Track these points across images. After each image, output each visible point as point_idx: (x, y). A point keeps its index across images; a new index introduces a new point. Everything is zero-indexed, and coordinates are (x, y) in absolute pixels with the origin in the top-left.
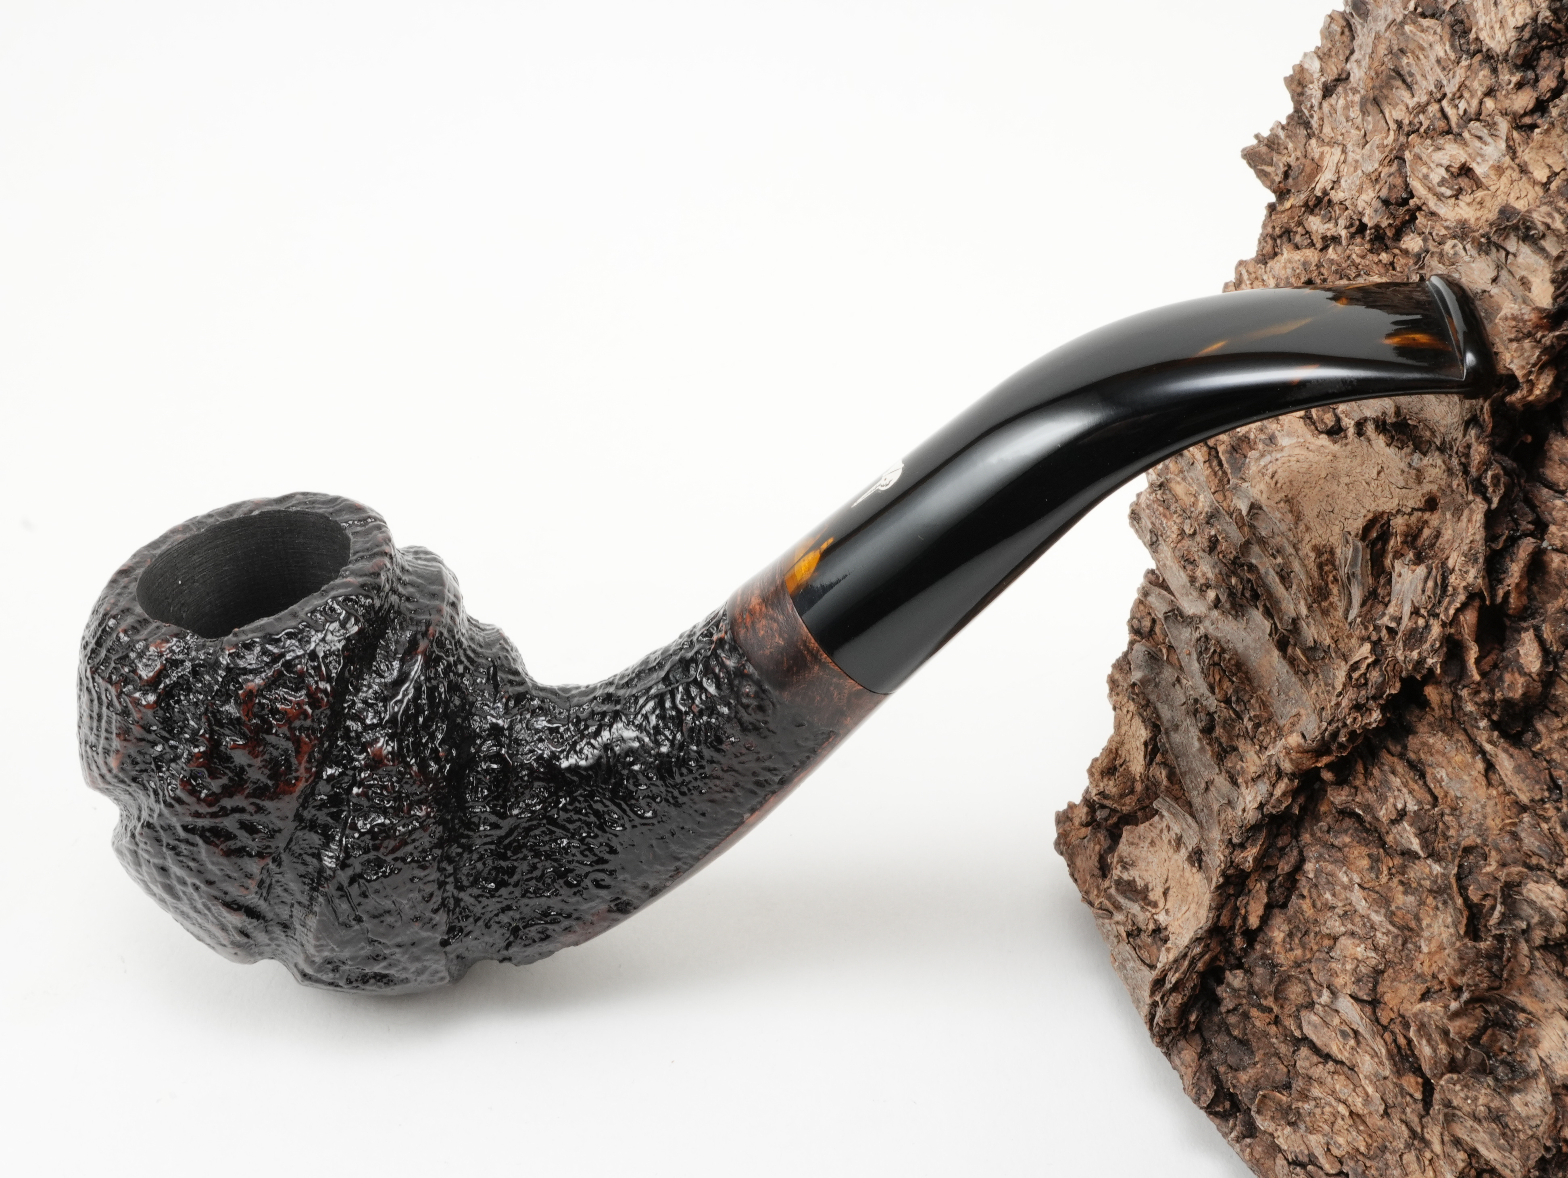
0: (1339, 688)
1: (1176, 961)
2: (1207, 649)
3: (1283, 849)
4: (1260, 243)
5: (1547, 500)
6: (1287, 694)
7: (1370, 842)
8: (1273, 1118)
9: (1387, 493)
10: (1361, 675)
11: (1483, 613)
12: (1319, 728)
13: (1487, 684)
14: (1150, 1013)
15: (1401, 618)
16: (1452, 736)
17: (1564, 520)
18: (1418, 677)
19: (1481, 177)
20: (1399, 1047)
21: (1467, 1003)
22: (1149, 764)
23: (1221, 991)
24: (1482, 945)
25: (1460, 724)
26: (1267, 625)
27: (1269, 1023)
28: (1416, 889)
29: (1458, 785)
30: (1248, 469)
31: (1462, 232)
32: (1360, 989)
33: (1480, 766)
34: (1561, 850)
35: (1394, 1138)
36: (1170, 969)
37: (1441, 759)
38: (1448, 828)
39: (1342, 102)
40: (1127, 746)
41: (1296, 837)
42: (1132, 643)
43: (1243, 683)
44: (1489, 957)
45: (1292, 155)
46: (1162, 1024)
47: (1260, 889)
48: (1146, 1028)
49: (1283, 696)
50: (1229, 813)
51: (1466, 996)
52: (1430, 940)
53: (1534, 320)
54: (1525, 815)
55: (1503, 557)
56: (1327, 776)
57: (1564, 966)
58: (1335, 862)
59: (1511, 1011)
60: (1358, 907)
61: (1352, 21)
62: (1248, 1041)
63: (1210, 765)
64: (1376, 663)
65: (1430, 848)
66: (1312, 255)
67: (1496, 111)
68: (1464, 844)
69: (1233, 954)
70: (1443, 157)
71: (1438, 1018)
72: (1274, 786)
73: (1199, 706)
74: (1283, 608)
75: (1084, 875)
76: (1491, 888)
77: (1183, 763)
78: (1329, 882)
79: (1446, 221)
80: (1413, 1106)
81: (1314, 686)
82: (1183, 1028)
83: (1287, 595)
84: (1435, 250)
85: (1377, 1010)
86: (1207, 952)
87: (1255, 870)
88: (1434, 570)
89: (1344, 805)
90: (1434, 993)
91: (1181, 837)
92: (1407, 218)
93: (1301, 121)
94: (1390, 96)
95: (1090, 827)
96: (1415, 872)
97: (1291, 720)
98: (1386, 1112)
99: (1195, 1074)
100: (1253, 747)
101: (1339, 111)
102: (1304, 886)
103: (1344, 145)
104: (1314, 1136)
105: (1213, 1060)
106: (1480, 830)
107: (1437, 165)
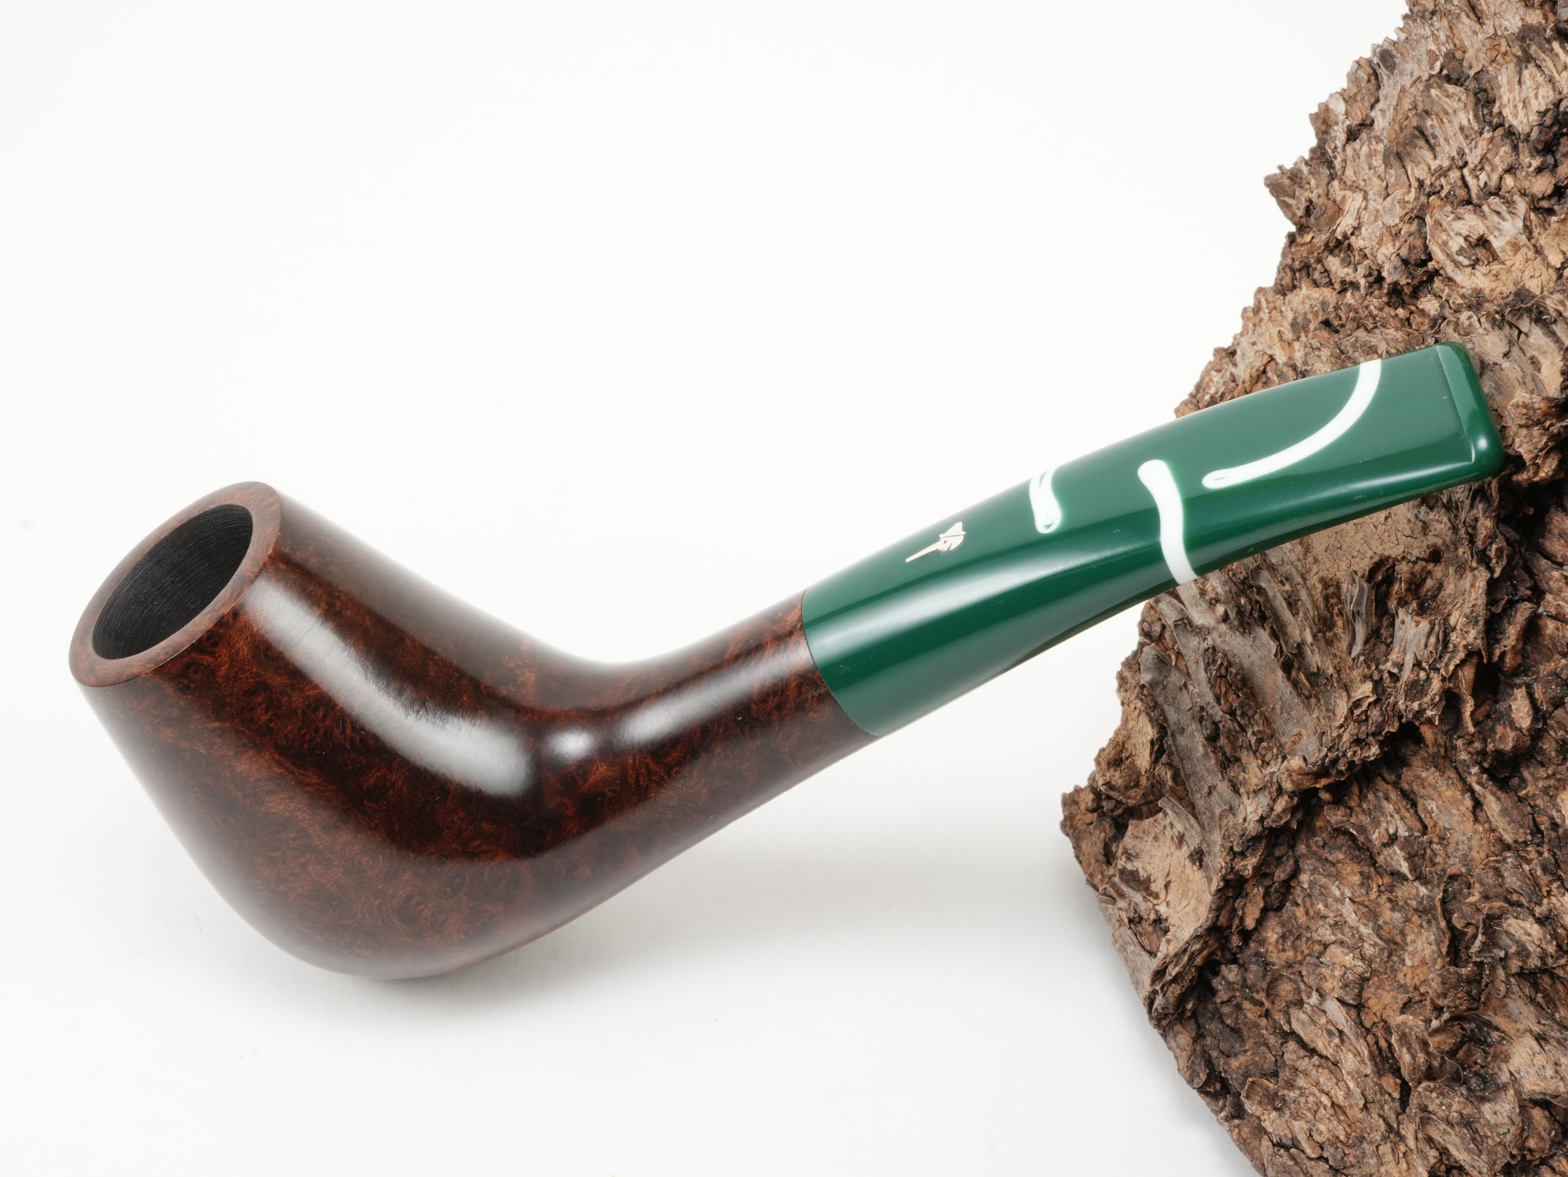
0: (1341, 719)
1: (1176, 955)
2: (1214, 661)
3: (1279, 858)
4: (1279, 272)
5: (1545, 570)
6: (1289, 714)
7: (1363, 859)
8: (1260, 1103)
9: (1393, 539)
10: (1362, 712)
11: (1480, 670)
12: (1319, 751)
13: (1480, 734)
14: (1149, 998)
15: (1403, 665)
16: (1444, 773)
17: (1560, 590)
18: (1417, 724)
19: (1498, 250)
20: (1380, 1049)
21: (1446, 1022)
22: (1155, 761)
23: (1216, 983)
24: (1464, 971)
25: (1451, 762)
26: (1273, 646)
27: (1260, 1016)
28: (1402, 907)
29: (1447, 818)
31: (1476, 301)
32: (1347, 994)
33: (1469, 803)
34: (1541, 891)
35: (1371, 1129)
36: (1171, 962)
37: (1432, 792)
38: (1435, 855)
39: (1365, 149)
40: (1133, 741)
41: (1292, 847)
42: (1141, 645)
43: (1248, 698)
44: (1469, 981)
45: (1314, 190)
46: (1160, 1010)
47: (1257, 892)
48: (1145, 1010)
49: (1285, 715)
50: (1230, 820)
51: (1446, 1016)
52: (1413, 954)
53: (1544, 409)
54: (1509, 854)
55: (1502, 620)
56: (1325, 796)
57: (1537, 992)
58: (1329, 876)
59: (1485, 1029)
60: (1348, 919)
61: (1379, 71)
62: (1240, 1029)
63: (1213, 771)
64: (1376, 702)
65: (1418, 871)
66: (1329, 295)
67: (1515, 190)
68: (1450, 871)
69: (1229, 950)
70: (1462, 227)
71: (1419, 1030)
72: (1274, 801)
73: (1204, 713)
74: (1288, 631)
75: (1089, 859)
76: (1474, 918)
77: (1188, 766)
78: (1322, 894)
79: (1462, 288)
80: (1391, 1104)
81: (1316, 710)
82: (1179, 1014)
83: (1293, 621)
84: (1451, 318)
85: (1362, 1014)
86: (1205, 948)
87: (1253, 876)
88: (1437, 626)
89: (1340, 825)
90: (1415, 1003)
91: (1184, 835)
92: (1425, 279)
93: (1324, 160)
94: (1413, 154)
95: (1096, 814)
96: (1403, 892)
97: (1293, 739)
98: (1365, 1106)
99: (1190, 1058)
100: (1255, 761)
101: (1363, 158)
102: (1299, 895)
103: (1366, 192)
104: (1298, 1122)
105: (1206, 1045)
106: (1465, 860)
107: (1456, 234)
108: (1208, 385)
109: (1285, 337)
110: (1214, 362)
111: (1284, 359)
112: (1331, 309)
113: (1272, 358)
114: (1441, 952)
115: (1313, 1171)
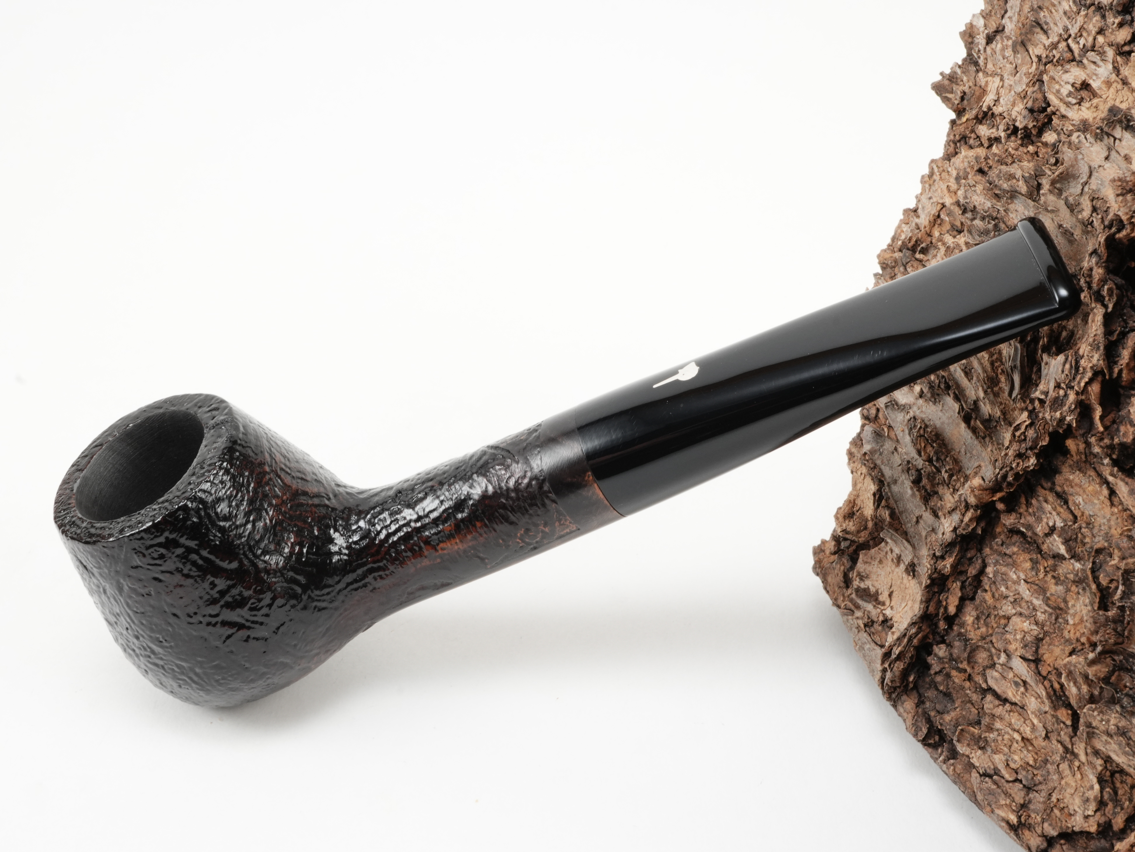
0: (1006, 444)
1: (898, 639)
2: (915, 426)
3: (970, 559)
4: (945, 146)
6: (971, 453)
7: (1032, 550)
8: (968, 745)
10: (1021, 434)
11: (1104, 385)
12: (994, 472)
13: (1108, 434)
14: (882, 677)
15: (1048, 392)
16: (1086, 473)
18: (1061, 431)
19: (1096, 89)
20: (1054, 691)
21: (1100, 654)
22: (877, 507)
23: (931, 660)
24: (1110, 614)
25: (1091, 464)
26: (956, 406)
27: (965, 680)
28: (1064, 581)
29: (1091, 507)
31: (1084, 127)
32: (1027, 652)
33: (1106, 492)
35: (1053, 753)
36: (895, 645)
37: (1078, 489)
38: (1085, 537)
39: (999, 46)
40: (861, 498)
41: (980, 550)
42: (863, 426)
43: (940, 447)
44: (1115, 621)
45: (966, 85)
46: (890, 684)
47: (955, 587)
48: (879, 689)
49: (968, 455)
50: (933, 537)
51: (1099, 649)
52: (1074, 615)
53: (1134, 181)
55: (1117, 346)
56: (1000, 506)
58: (1007, 565)
59: (1131, 660)
60: (1024, 596)
62: (950, 693)
63: (919, 505)
64: (1031, 424)
65: (1073, 551)
66: (981, 152)
67: (1106, 44)
68: (1095, 547)
69: (939, 634)
70: (1069, 77)
71: (1081, 667)
72: (964, 515)
73: (910, 465)
74: (967, 394)
75: (833, 588)
76: (1115, 575)
77: (901, 505)
78: (1003, 580)
79: (1073, 120)
80: (1066, 730)
81: (990, 445)
82: (904, 687)
83: (970, 385)
84: (1065, 140)
85: (1039, 666)
86: (920, 633)
87: (952, 574)
88: (1070, 357)
89: (1012, 526)
90: (1077, 648)
91: (900, 556)
92: (1046, 121)
93: (972, 61)
94: (1033, 39)
95: (837, 555)
96: (1063, 569)
97: (975, 470)
98: (1046, 736)
99: (914, 718)
100: (948, 491)
101: (998, 52)
102: (986, 584)
103: (1002, 75)
104: (998, 756)
105: (926, 708)
106: (1107, 537)
107: (1066, 83)
108: (900, 235)
109: (951, 189)
110: (903, 219)
111: (952, 202)
112: (982, 160)
113: (944, 206)
114: (1094, 608)
115: (1011, 791)
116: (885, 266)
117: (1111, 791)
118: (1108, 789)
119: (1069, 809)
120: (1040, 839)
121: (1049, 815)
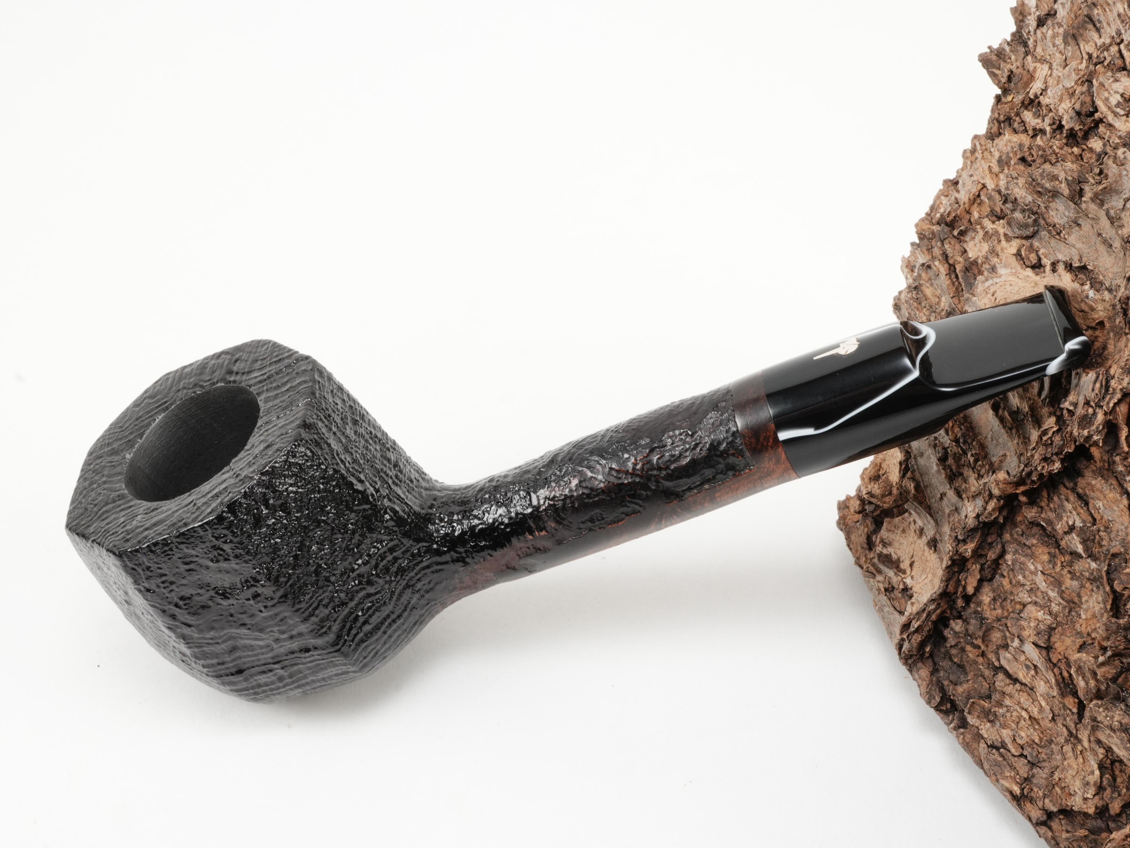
0: (1033, 444)
1: (918, 613)
3: (991, 543)
4: (989, 123)
6: (997, 441)
7: (1050, 544)
8: (978, 717)
10: (1048, 438)
12: (1019, 467)
14: (899, 644)
15: (1077, 404)
16: (1107, 481)
18: (1087, 446)
20: (1063, 678)
21: (1109, 657)
22: (903, 477)
23: (947, 633)
24: (1121, 621)
25: (1113, 473)
27: (978, 656)
28: (1079, 577)
29: (1110, 513)
30: (977, 288)
32: (1039, 639)
33: (1125, 502)
35: (1058, 735)
36: (914, 619)
37: (1099, 495)
38: (1102, 539)
39: (1050, 32)
40: (887, 462)
41: (1000, 536)
43: (968, 430)
44: (1126, 628)
45: (1014, 63)
46: (907, 652)
47: (975, 568)
48: (896, 652)
49: (994, 441)
50: (956, 517)
51: (1109, 653)
52: (1086, 610)
56: (1023, 499)
58: (1026, 555)
60: (1040, 586)
62: (964, 665)
63: (944, 482)
64: (1058, 431)
65: (1090, 551)
66: (1025, 139)
68: (1113, 551)
69: (956, 609)
70: (1119, 87)
71: (1090, 664)
72: (987, 503)
73: (937, 442)
75: (856, 547)
77: (926, 479)
78: (1021, 569)
79: (1119, 131)
80: (1071, 717)
81: (1017, 437)
82: (921, 655)
84: (1111, 153)
85: (1050, 653)
86: (938, 608)
87: (972, 557)
88: (1101, 375)
89: (1034, 519)
90: (1088, 645)
91: (923, 528)
92: (1092, 125)
93: (1021, 41)
94: (1085, 35)
95: (861, 515)
96: (1079, 566)
97: (1000, 459)
98: (1053, 718)
99: (928, 686)
100: (973, 475)
101: (1048, 39)
102: (1005, 570)
103: (1051, 63)
104: (1005, 730)
105: (940, 677)
106: (1124, 543)
107: (1115, 92)
108: (939, 206)
109: (993, 170)
110: (943, 190)
111: (993, 187)
112: (1026, 149)
113: (984, 186)
114: (1107, 609)
115: (1016, 765)
116: (922, 236)
117: (1110, 777)
118: (1107, 776)
119: (1070, 789)
120: (1041, 812)
121: (1050, 791)
